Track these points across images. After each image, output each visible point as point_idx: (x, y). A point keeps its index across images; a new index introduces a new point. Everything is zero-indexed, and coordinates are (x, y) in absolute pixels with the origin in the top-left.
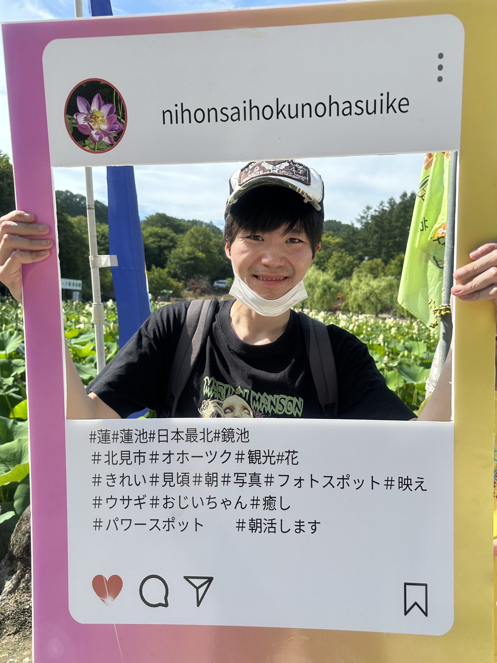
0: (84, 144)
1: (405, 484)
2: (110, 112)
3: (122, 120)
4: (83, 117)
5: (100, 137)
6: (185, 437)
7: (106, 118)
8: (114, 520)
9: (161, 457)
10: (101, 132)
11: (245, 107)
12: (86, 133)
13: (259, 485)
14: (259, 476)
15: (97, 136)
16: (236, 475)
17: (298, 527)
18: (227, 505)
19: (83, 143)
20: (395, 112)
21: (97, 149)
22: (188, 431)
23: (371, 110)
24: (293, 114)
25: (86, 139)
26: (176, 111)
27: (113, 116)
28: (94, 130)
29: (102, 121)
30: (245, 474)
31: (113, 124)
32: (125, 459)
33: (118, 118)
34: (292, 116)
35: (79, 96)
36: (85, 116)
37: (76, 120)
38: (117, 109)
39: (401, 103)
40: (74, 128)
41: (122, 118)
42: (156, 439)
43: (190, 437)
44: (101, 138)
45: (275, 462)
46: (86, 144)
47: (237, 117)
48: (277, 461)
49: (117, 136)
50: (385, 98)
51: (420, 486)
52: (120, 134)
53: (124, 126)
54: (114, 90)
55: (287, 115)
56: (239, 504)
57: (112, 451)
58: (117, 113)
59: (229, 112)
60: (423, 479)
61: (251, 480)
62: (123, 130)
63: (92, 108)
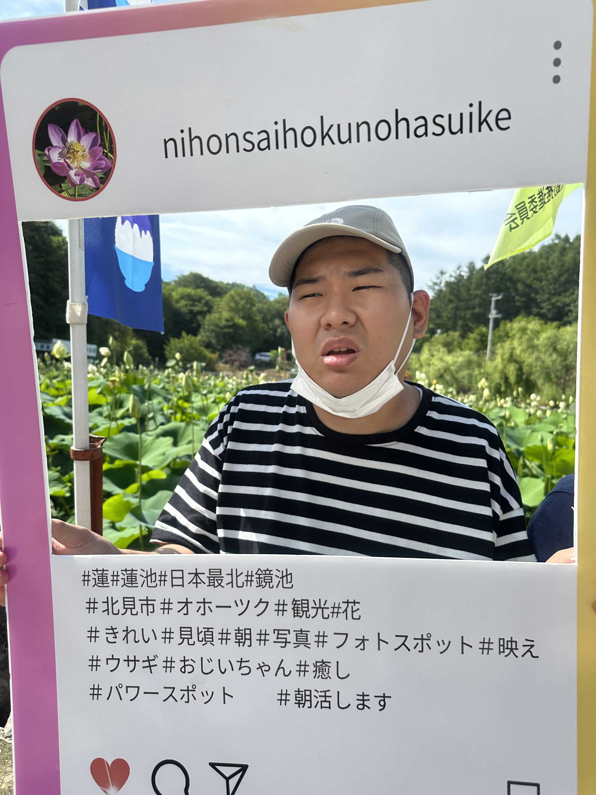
0: (61, 189)
1: (507, 648)
2: (94, 144)
3: (109, 154)
4: (58, 152)
5: (81, 178)
6: (206, 581)
7: (89, 152)
8: (116, 687)
9: (176, 607)
10: (82, 172)
11: (276, 131)
12: (62, 174)
13: (307, 645)
14: (307, 634)
15: (77, 177)
16: (276, 632)
17: (362, 702)
18: (265, 671)
19: (58, 188)
20: (491, 130)
21: (78, 196)
22: (210, 572)
23: (455, 127)
24: (344, 138)
25: (63, 182)
26: (183, 139)
27: (97, 150)
28: (72, 169)
29: (83, 156)
30: (289, 631)
31: (98, 160)
32: (129, 608)
33: (104, 152)
34: (343, 140)
35: (51, 123)
36: (60, 150)
37: (49, 156)
38: (103, 140)
39: (500, 117)
40: (46, 167)
41: (109, 152)
44: (82, 181)
45: (329, 615)
46: (63, 189)
47: (266, 145)
48: (331, 615)
49: (103, 176)
50: (475, 110)
51: (529, 651)
52: (108, 173)
53: (112, 162)
54: (96, 113)
55: (336, 140)
56: (281, 670)
57: (112, 597)
58: (103, 145)
59: (255, 139)
60: (533, 641)
61: (297, 639)
62: (111, 168)
63: (69, 140)
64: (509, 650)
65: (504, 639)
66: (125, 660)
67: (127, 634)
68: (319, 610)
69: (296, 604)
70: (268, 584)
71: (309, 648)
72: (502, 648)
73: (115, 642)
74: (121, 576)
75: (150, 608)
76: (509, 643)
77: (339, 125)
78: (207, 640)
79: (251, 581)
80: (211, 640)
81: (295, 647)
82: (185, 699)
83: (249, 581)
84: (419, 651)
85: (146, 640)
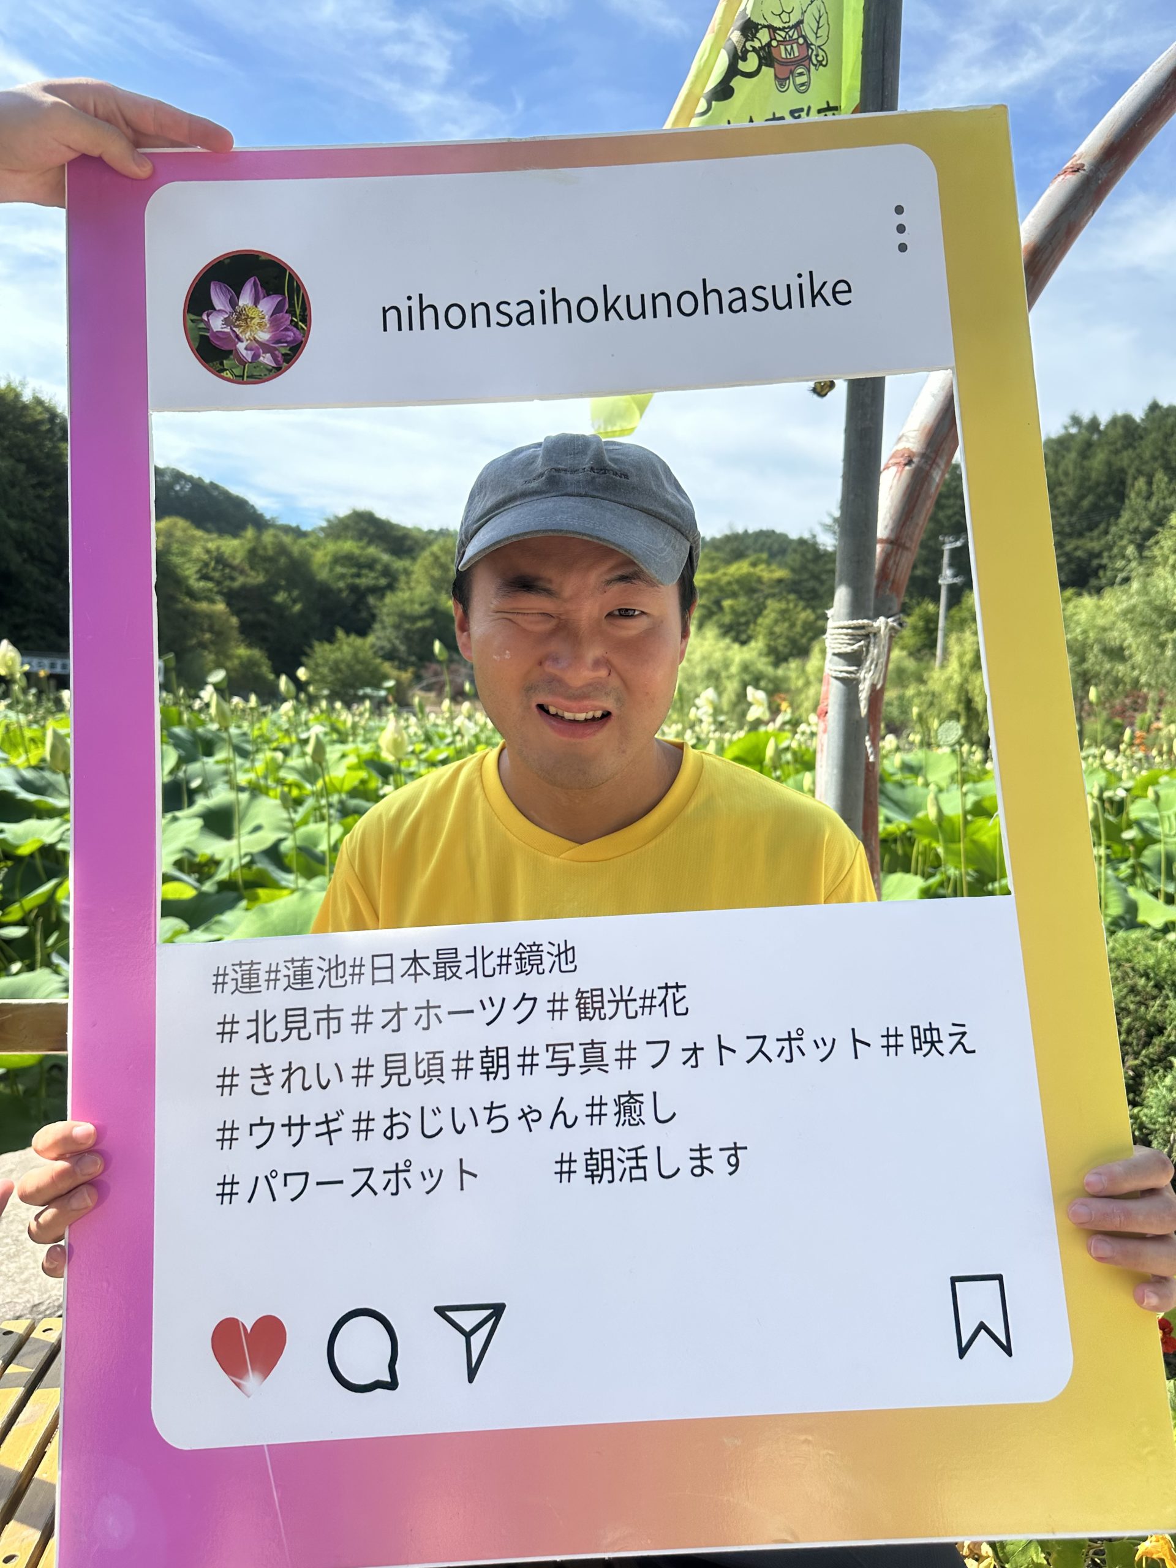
0: (221, 367)
1: (926, 1042)
2: (278, 309)
3: (300, 323)
4: (222, 319)
5: (254, 354)
6: (432, 969)
7: (269, 320)
8: (266, 1177)
9: (378, 1019)
10: (257, 345)
11: (543, 301)
12: (226, 348)
13: (602, 1068)
14: (602, 1048)
15: (249, 352)
16: (551, 1049)
17: (698, 1163)
18: (533, 1121)
19: (218, 365)
20: (828, 304)
21: (248, 377)
22: (438, 954)
23: (782, 301)
24: (636, 311)
25: (227, 358)
26: (410, 307)
27: (283, 317)
28: (242, 342)
29: (260, 325)
30: (572, 1044)
31: (282, 330)
32: (295, 1028)
33: (292, 321)
34: (634, 315)
35: (215, 280)
36: (226, 316)
37: (207, 323)
38: (292, 305)
39: (837, 289)
40: (202, 337)
41: (301, 321)
42: (367, 978)
43: (445, 967)
44: (256, 357)
45: (636, 1012)
46: (225, 367)
47: (529, 318)
48: (640, 1011)
49: (289, 352)
50: (805, 281)
51: (959, 1042)
52: (296, 349)
53: (304, 334)
54: (286, 270)
55: (624, 314)
56: (561, 1116)
58: (291, 312)
59: (513, 311)
60: (964, 1025)
61: (585, 1057)
62: (302, 342)
63: (241, 303)
64: (929, 1045)
65: (918, 1027)
66: (283, 1125)
67: (290, 1075)
68: (620, 1003)
69: (580, 999)
70: (535, 967)
71: (607, 1072)
72: (917, 1041)
73: (267, 1093)
74: (285, 972)
75: (334, 1025)
76: (928, 1033)
77: (628, 297)
78: (432, 1073)
79: (508, 964)
80: (439, 1073)
81: (582, 1073)
82: (392, 1188)
83: (504, 965)
84: (787, 1061)
85: (324, 1084)
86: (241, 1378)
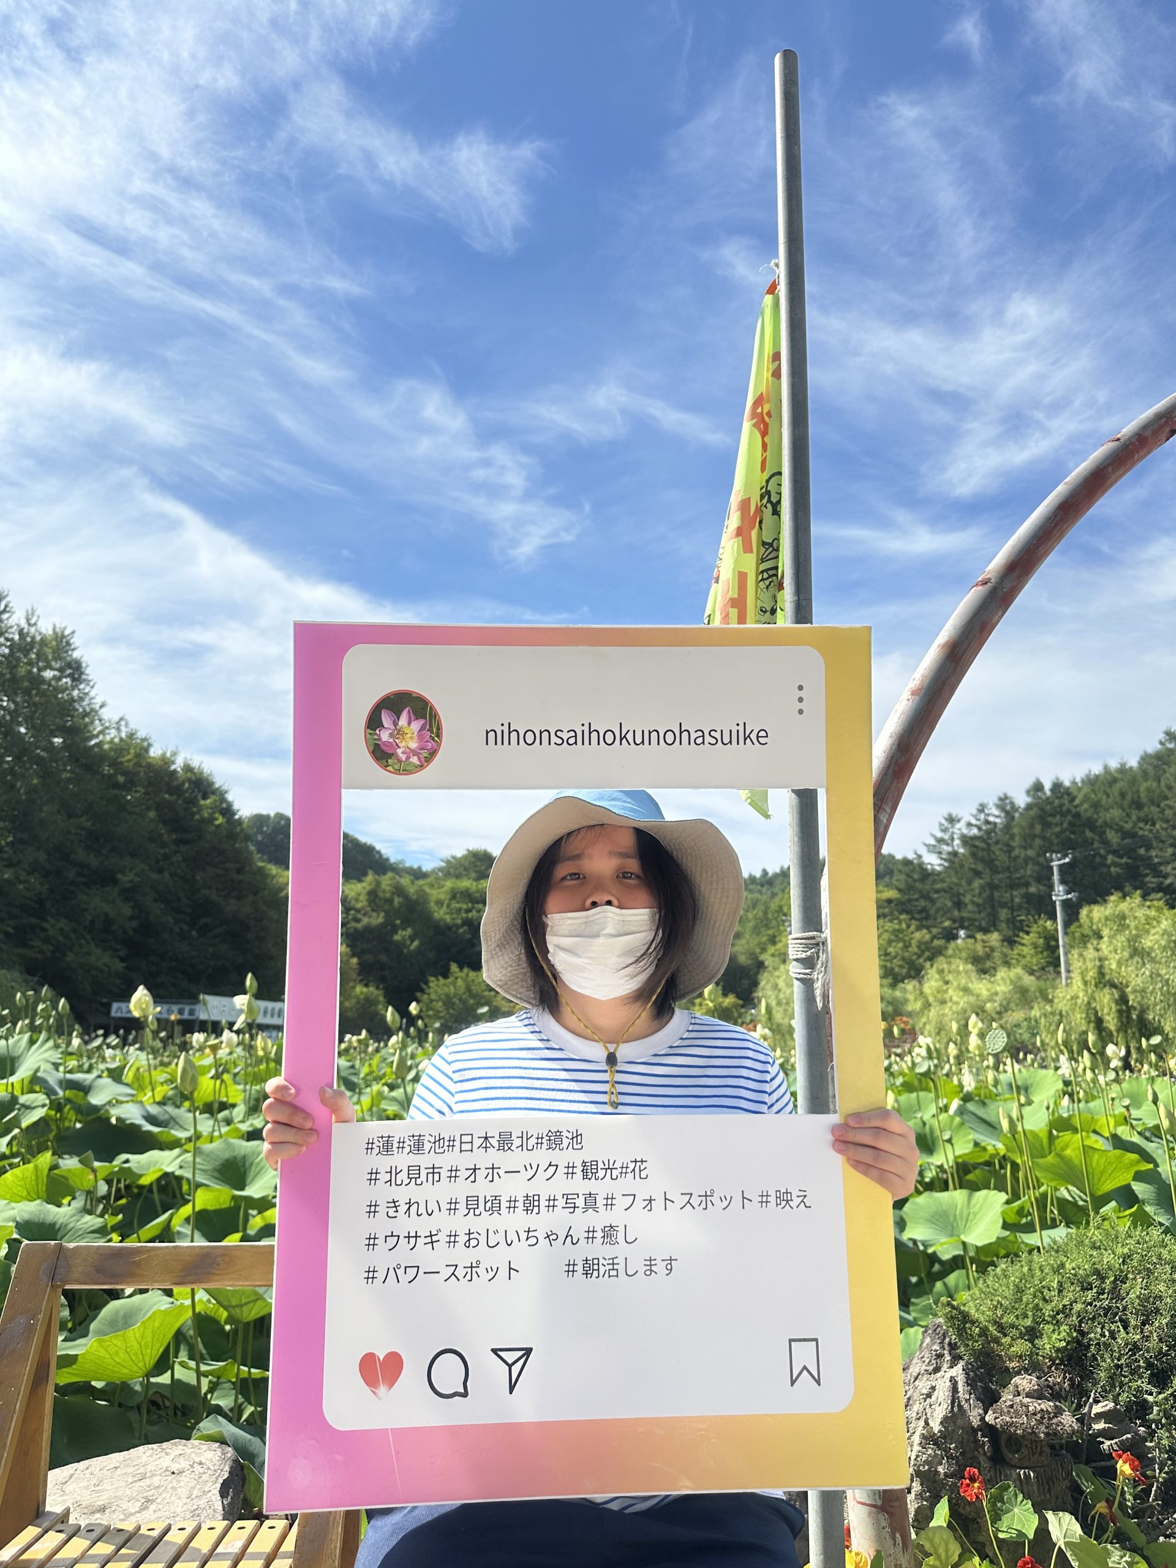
6: (496, 1144)
8: (394, 1268)
9: (463, 1174)
11: (583, 731)
13: (595, 1209)
14: (596, 1197)
16: (565, 1196)
17: (649, 1268)
18: (553, 1239)
20: (753, 744)
22: (500, 1135)
23: (726, 740)
24: (639, 740)
26: (502, 731)
30: (578, 1194)
32: (414, 1178)
39: (760, 735)
42: (457, 1149)
43: (504, 1143)
45: (617, 1176)
47: (574, 741)
50: (741, 728)
51: (802, 1201)
55: (631, 741)
56: (570, 1238)
57: (396, 1167)
59: (565, 736)
60: (805, 1191)
61: (585, 1202)
63: (400, 723)
64: (785, 1202)
65: (780, 1191)
66: (405, 1237)
67: (410, 1206)
68: (608, 1170)
69: (585, 1166)
70: (558, 1145)
71: (598, 1212)
72: (778, 1200)
73: (396, 1217)
74: (408, 1142)
75: (436, 1176)
76: (785, 1195)
77: (634, 731)
78: (494, 1209)
79: (542, 1143)
80: (498, 1209)
81: (583, 1212)
82: (468, 1277)
83: (539, 1144)
84: (704, 1209)
85: (430, 1212)
86: (376, 1388)
